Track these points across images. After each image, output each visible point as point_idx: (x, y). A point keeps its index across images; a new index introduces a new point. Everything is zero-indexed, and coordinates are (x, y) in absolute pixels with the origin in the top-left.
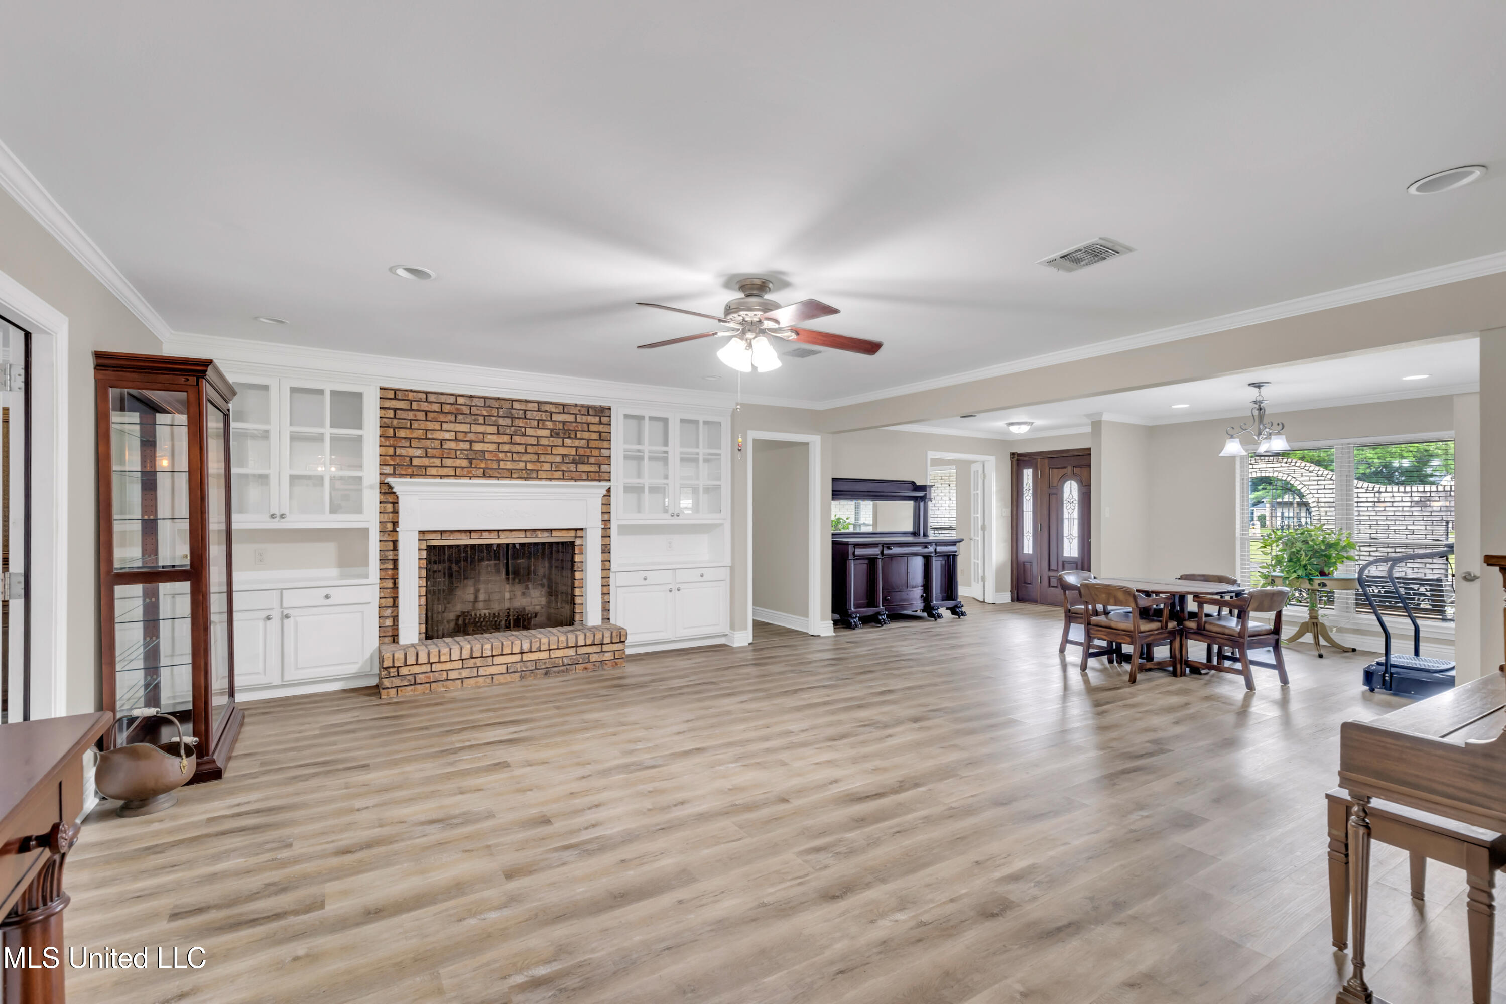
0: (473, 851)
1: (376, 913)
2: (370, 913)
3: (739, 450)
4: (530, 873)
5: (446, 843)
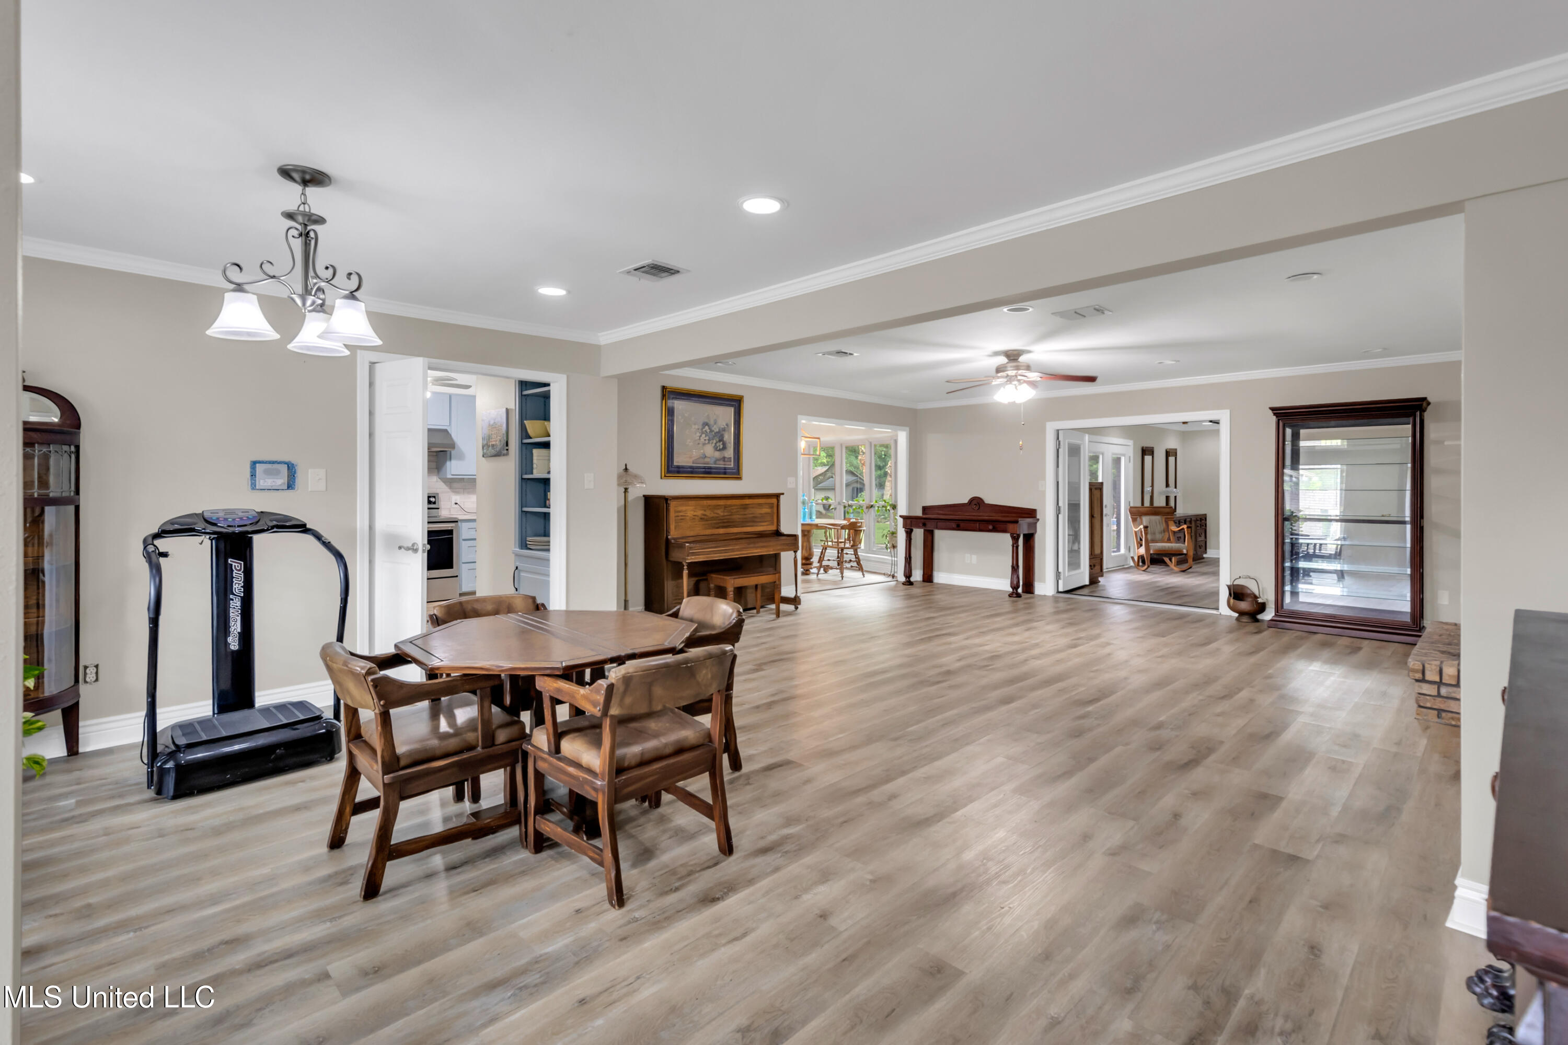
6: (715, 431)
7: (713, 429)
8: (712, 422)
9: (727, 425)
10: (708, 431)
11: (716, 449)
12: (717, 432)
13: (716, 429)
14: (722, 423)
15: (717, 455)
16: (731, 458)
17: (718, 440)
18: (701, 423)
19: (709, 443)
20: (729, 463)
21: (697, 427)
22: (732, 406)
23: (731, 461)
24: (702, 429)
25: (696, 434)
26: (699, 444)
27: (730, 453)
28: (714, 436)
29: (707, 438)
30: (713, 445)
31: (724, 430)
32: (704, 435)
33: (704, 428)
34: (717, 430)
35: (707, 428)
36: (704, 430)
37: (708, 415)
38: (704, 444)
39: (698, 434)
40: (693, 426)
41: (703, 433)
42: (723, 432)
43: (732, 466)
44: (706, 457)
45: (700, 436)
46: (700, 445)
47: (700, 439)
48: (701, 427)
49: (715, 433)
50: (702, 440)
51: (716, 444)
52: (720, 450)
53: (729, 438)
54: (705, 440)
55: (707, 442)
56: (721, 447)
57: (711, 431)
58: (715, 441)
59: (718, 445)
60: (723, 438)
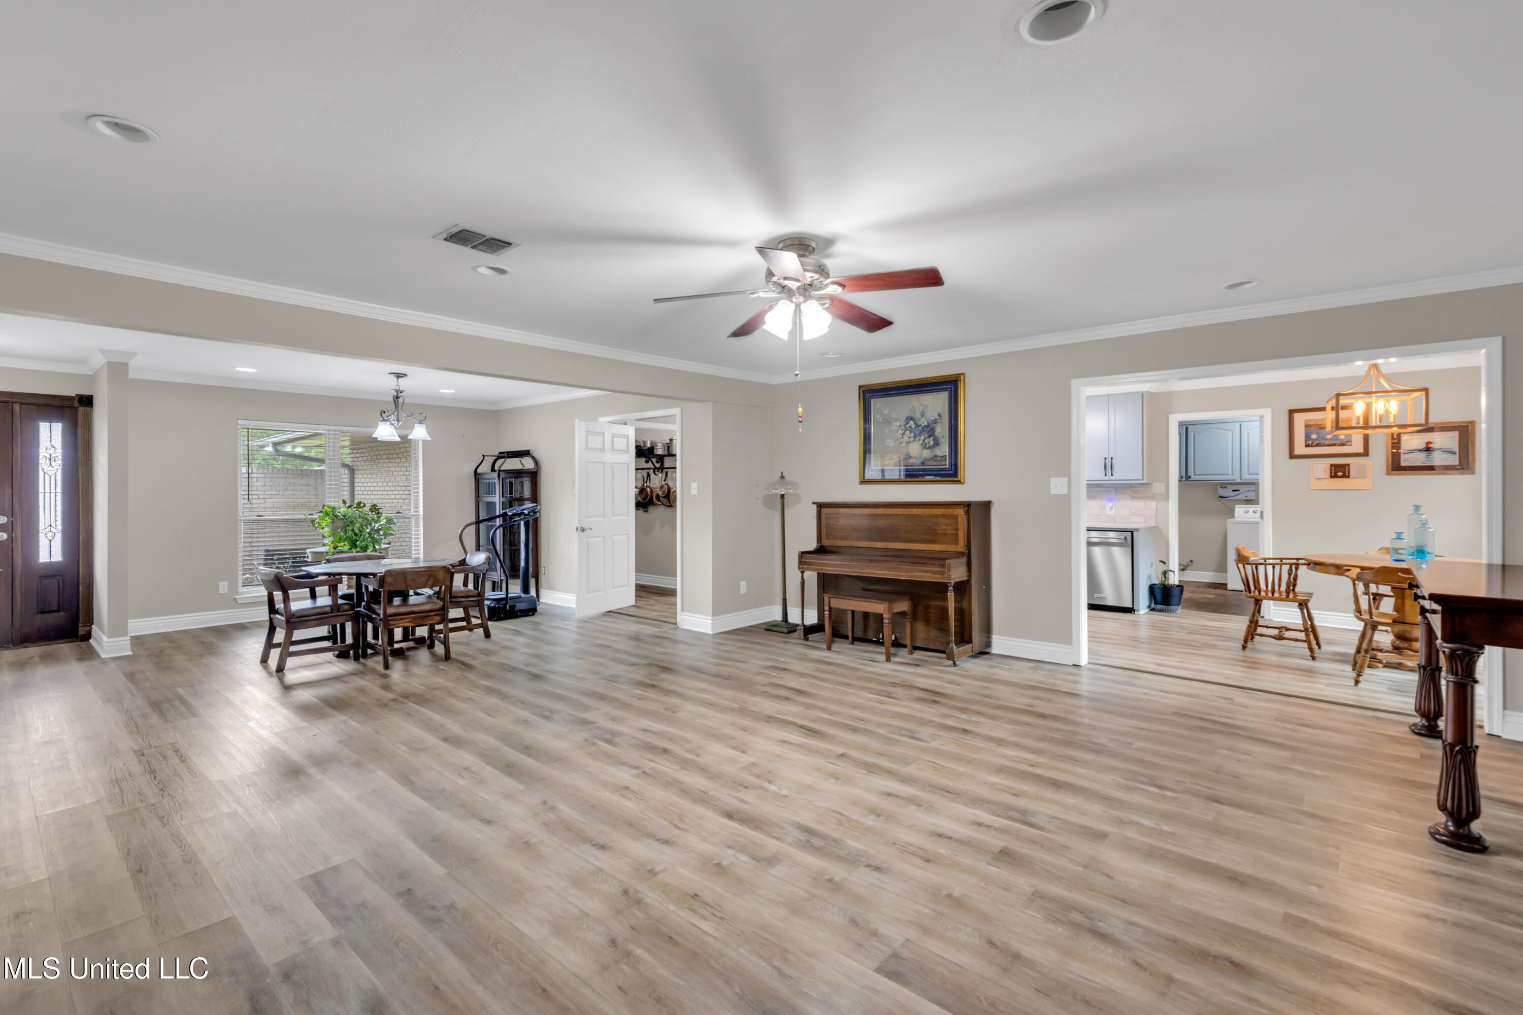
0: (1103, 873)
1: (1235, 879)
2: (1242, 882)
3: (800, 422)
4: (1084, 828)
5: (1116, 898)
6: (923, 425)
7: (920, 423)
8: (918, 415)
9: (939, 415)
10: (913, 426)
11: (924, 446)
12: (925, 426)
13: (923, 422)
14: (931, 415)
15: (927, 453)
16: (946, 456)
17: (926, 435)
18: (904, 419)
19: (914, 440)
20: (943, 463)
21: (898, 424)
22: (946, 389)
23: (946, 460)
24: (905, 425)
25: (897, 432)
26: (901, 443)
27: (944, 450)
28: (921, 432)
29: (912, 435)
30: (921, 442)
31: (935, 422)
32: (908, 432)
33: (907, 423)
34: (926, 424)
35: (911, 423)
36: (908, 426)
37: (913, 407)
38: (908, 443)
39: (901, 432)
40: (894, 424)
41: (906, 430)
42: (934, 425)
43: (947, 466)
44: (911, 457)
45: (904, 433)
46: (904, 444)
47: (902, 437)
48: (903, 423)
49: (923, 428)
50: (906, 438)
51: (924, 440)
52: (930, 448)
53: (942, 430)
54: (910, 437)
55: (912, 439)
56: (932, 443)
57: (917, 426)
58: (922, 438)
59: (927, 441)
60: (934, 432)
